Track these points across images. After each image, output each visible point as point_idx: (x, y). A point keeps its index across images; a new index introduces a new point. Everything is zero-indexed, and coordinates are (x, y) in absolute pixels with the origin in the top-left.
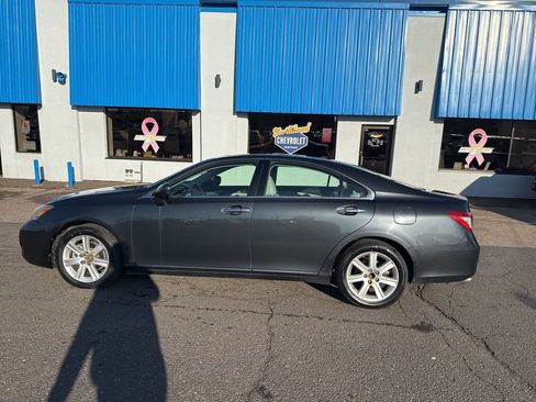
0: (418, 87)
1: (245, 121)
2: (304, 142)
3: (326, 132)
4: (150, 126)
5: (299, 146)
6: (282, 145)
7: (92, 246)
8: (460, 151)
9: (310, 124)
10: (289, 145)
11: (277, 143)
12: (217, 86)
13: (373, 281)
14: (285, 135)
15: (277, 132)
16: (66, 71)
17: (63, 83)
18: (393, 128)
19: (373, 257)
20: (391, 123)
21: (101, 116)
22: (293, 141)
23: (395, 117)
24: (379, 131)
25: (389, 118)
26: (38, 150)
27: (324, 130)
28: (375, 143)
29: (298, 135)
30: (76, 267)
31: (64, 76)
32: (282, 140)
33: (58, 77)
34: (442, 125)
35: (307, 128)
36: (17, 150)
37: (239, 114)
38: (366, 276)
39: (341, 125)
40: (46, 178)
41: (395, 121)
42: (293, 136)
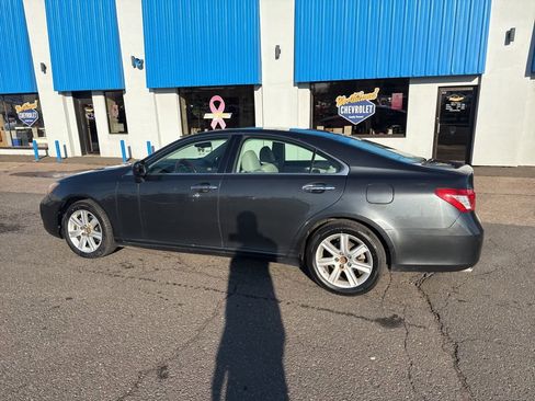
0: (510, 37)
1: (307, 92)
2: (371, 110)
4: (217, 104)
5: (365, 115)
6: (347, 115)
7: (90, 220)
9: (377, 90)
10: (355, 114)
11: (341, 113)
12: (277, 58)
13: (345, 265)
14: (350, 104)
15: (341, 101)
16: (142, 56)
17: (141, 68)
18: (477, 88)
19: (344, 238)
20: (475, 82)
21: (174, 96)
22: (359, 109)
23: (480, 76)
24: (459, 93)
25: (472, 77)
26: (126, 131)
28: (454, 107)
29: (364, 103)
30: (79, 238)
31: (141, 62)
32: (347, 110)
33: (136, 62)
35: (374, 95)
36: (110, 132)
37: (300, 84)
38: (337, 260)
39: (412, 88)
40: (133, 156)
41: (480, 81)
42: (358, 104)
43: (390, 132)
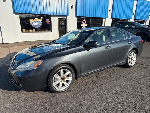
0: (72, 7)
1: (18, 16)
2: (41, 24)
3: (48, 21)
5: (40, 25)
6: (34, 25)
8: (81, 26)
9: (42, 18)
10: (36, 25)
11: (32, 24)
14: (34, 22)
15: (31, 20)
18: (66, 20)
20: (66, 18)
23: (67, 16)
24: (63, 20)
25: (65, 16)
27: (47, 20)
28: (62, 24)
29: (38, 22)
34: (77, 19)
35: (41, 19)
39: (52, 18)
41: (67, 17)
42: (37, 22)
43: (47, 31)
